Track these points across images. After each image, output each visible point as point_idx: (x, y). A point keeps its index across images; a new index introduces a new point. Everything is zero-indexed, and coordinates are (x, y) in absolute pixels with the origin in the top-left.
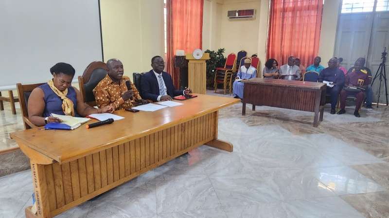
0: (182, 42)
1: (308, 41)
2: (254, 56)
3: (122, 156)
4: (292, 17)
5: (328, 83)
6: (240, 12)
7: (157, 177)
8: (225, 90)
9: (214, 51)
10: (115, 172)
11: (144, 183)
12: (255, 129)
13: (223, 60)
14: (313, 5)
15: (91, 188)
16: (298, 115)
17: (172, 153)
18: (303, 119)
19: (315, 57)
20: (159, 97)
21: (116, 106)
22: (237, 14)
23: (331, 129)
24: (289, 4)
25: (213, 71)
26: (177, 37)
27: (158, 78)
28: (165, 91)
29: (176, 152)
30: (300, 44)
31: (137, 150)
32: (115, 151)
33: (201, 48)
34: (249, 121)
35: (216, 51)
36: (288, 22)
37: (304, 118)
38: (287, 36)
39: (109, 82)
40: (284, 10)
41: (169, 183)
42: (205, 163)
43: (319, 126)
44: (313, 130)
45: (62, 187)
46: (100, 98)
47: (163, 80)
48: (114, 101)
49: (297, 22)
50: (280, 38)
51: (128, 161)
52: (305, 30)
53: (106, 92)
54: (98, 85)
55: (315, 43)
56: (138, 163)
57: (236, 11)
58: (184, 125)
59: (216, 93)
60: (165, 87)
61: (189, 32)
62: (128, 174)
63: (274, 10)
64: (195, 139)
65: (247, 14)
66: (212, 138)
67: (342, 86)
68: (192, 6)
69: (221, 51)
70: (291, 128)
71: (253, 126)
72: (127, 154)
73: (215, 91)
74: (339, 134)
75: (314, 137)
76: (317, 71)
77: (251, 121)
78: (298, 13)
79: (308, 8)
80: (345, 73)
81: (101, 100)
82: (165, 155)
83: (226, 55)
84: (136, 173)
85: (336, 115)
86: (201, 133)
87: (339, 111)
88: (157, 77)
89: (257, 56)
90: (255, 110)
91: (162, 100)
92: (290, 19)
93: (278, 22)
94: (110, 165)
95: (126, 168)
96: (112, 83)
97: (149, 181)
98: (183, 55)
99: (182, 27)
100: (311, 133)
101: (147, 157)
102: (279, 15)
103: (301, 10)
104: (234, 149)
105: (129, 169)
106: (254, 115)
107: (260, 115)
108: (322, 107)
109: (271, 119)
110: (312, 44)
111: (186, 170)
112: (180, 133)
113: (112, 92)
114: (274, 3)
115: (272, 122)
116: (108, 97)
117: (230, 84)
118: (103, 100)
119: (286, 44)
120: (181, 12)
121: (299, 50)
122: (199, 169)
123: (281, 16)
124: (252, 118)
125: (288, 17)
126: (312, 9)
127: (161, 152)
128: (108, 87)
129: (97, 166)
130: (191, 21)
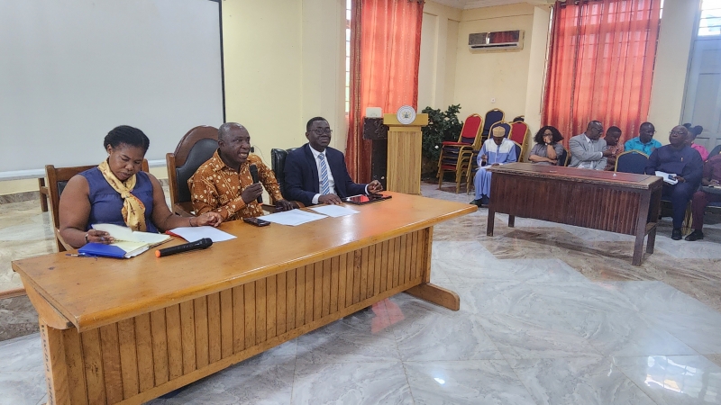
0: (378, 93)
1: (627, 91)
2: (519, 120)
3: (227, 314)
4: (595, 45)
5: (665, 177)
6: (494, 36)
7: (301, 356)
8: (457, 185)
9: (439, 110)
10: (212, 344)
11: (272, 367)
12: (508, 264)
13: (457, 127)
14: (639, 21)
15: (161, 375)
16: (602, 239)
17: (334, 308)
18: (612, 248)
19: (642, 122)
20: (317, 197)
21: (230, 214)
22: (488, 40)
23: (672, 272)
24: (590, 20)
25: (437, 147)
26: (368, 84)
27: (318, 161)
28: (331, 185)
29: (341, 307)
30: (611, 97)
31: (259, 301)
32: (213, 303)
33: (415, 105)
34: (499, 248)
35: (444, 109)
36: (588, 54)
37: (614, 245)
38: (584, 82)
39: (217, 166)
40: (580, 31)
41: (322, 370)
42: (400, 331)
43: (646, 265)
44: (631, 273)
45: (100, 372)
46: (199, 196)
47: (327, 163)
48: (226, 204)
49: (606, 54)
50: (570, 85)
51: (239, 322)
52: (622, 68)
53: (211, 185)
54: (197, 172)
55: (641, 97)
56: (261, 328)
57: (485, 35)
58: (359, 253)
59: (440, 189)
60: (331, 178)
61: (392, 74)
62: (239, 349)
63: (559, 30)
64: (384, 282)
65: (507, 39)
66: (418, 281)
67: (696, 183)
68: (399, 24)
69: (453, 110)
70: (584, 266)
71: (507, 257)
72: (239, 310)
73: (438, 186)
74: (688, 284)
75: (633, 287)
76: (647, 152)
77: (504, 248)
78: (608, 36)
79: (629, 27)
80: (704, 157)
81: (202, 201)
82: (318, 312)
83: (462, 117)
84: (257, 347)
85: (682, 241)
86: (396, 271)
87: (689, 232)
88: (316, 157)
89: (523, 120)
90: (513, 226)
91: (321, 202)
92: (591, 48)
93: (567, 55)
94: (202, 331)
95: (237, 337)
96: (223, 169)
97: (284, 364)
98: (379, 116)
99: (379, 65)
100: (626, 278)
101: (281, 316)
102: (568, 41)
103: (613, 30)
104: (463, 306)
105: (242, 339)
106: (511, 235)
107: (523, 235)
108: (651, 225)
109: (546, 246)
110: (636, 97)
111: (359, 345)
112: (351, 270)
113: (224, 185)
114: (559, 18)
115: (546, 251)
116: (214, 195)
117: (468, 174)
118: (205, 200)
119: (583, 97)
120: (378, 37)
121: (609, 110)
122: (386, 344)
123: (574, 43)
124: (506, 242)
125: (588, 45)
126: (638, 29)
127: (309, 307)
128: (215, 176)
129: (174, 333)
130: (398, 53)
